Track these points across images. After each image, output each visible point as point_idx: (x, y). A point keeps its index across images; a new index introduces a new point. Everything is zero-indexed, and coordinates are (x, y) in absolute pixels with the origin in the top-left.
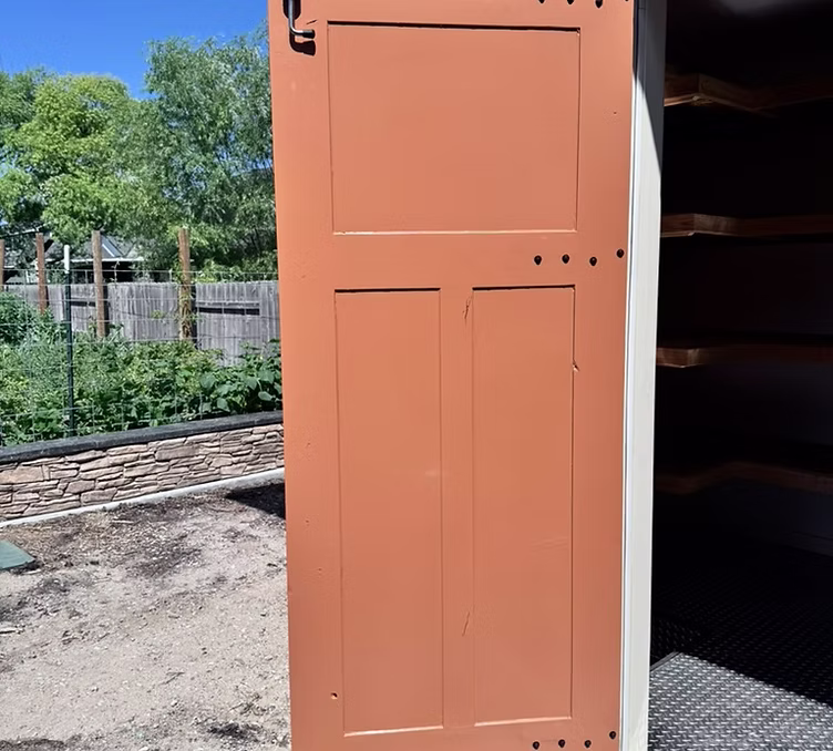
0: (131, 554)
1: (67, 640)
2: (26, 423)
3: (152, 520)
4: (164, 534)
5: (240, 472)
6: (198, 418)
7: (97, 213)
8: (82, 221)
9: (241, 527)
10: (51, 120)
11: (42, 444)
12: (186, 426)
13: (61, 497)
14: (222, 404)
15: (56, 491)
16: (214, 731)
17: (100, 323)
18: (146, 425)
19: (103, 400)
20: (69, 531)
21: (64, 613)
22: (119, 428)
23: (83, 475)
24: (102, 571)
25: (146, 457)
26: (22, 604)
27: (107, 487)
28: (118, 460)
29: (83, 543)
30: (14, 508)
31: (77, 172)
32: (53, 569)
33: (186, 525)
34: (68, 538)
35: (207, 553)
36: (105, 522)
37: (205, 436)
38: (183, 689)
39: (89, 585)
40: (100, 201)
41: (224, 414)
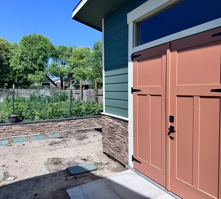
0: (77, 137)
1: (65, 147)
2: (63, 115)
3: (82, 132)
4: (83, 134)
5: (99, 126)
6: (92, 115)
7: (83, 75)
8: (80, 77)
9: (96, 134)
10: (75, 56)
11: (66, 118)
12: (90, 117)
13: (68, 128)
14: (96, 113)
15: (67, 127)
16: (82, 159)
17: (81, 98)
18: (83, 116)
19: (76, 111)
20: (68, 133)
21: (65, 144)
22: (79, 116)
23: (72, 124)
24: (72, 139)
25: (82, 122)
26: (59, 142)
27: (75, 126)
28: (78, 122)
29: (70, 135)
30: (60, 129)
31: (80, 67)
32: (65, 138)
33: (87, 133)
34: (68, 134)
35: (89, 138)
36: (74, 132)
37: (93, 119)
38: (79, 154)
39: (70, 141)
40: (84, 73)
41: (97, 115)
